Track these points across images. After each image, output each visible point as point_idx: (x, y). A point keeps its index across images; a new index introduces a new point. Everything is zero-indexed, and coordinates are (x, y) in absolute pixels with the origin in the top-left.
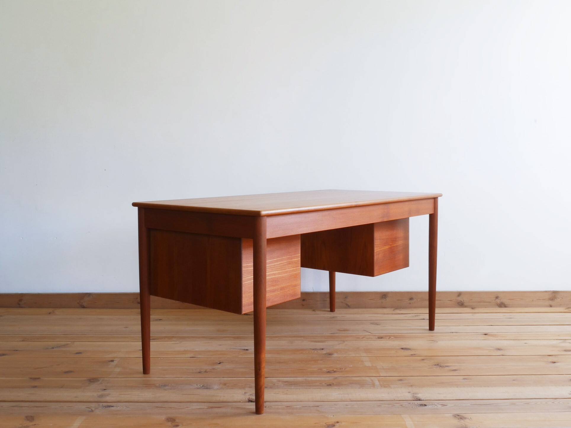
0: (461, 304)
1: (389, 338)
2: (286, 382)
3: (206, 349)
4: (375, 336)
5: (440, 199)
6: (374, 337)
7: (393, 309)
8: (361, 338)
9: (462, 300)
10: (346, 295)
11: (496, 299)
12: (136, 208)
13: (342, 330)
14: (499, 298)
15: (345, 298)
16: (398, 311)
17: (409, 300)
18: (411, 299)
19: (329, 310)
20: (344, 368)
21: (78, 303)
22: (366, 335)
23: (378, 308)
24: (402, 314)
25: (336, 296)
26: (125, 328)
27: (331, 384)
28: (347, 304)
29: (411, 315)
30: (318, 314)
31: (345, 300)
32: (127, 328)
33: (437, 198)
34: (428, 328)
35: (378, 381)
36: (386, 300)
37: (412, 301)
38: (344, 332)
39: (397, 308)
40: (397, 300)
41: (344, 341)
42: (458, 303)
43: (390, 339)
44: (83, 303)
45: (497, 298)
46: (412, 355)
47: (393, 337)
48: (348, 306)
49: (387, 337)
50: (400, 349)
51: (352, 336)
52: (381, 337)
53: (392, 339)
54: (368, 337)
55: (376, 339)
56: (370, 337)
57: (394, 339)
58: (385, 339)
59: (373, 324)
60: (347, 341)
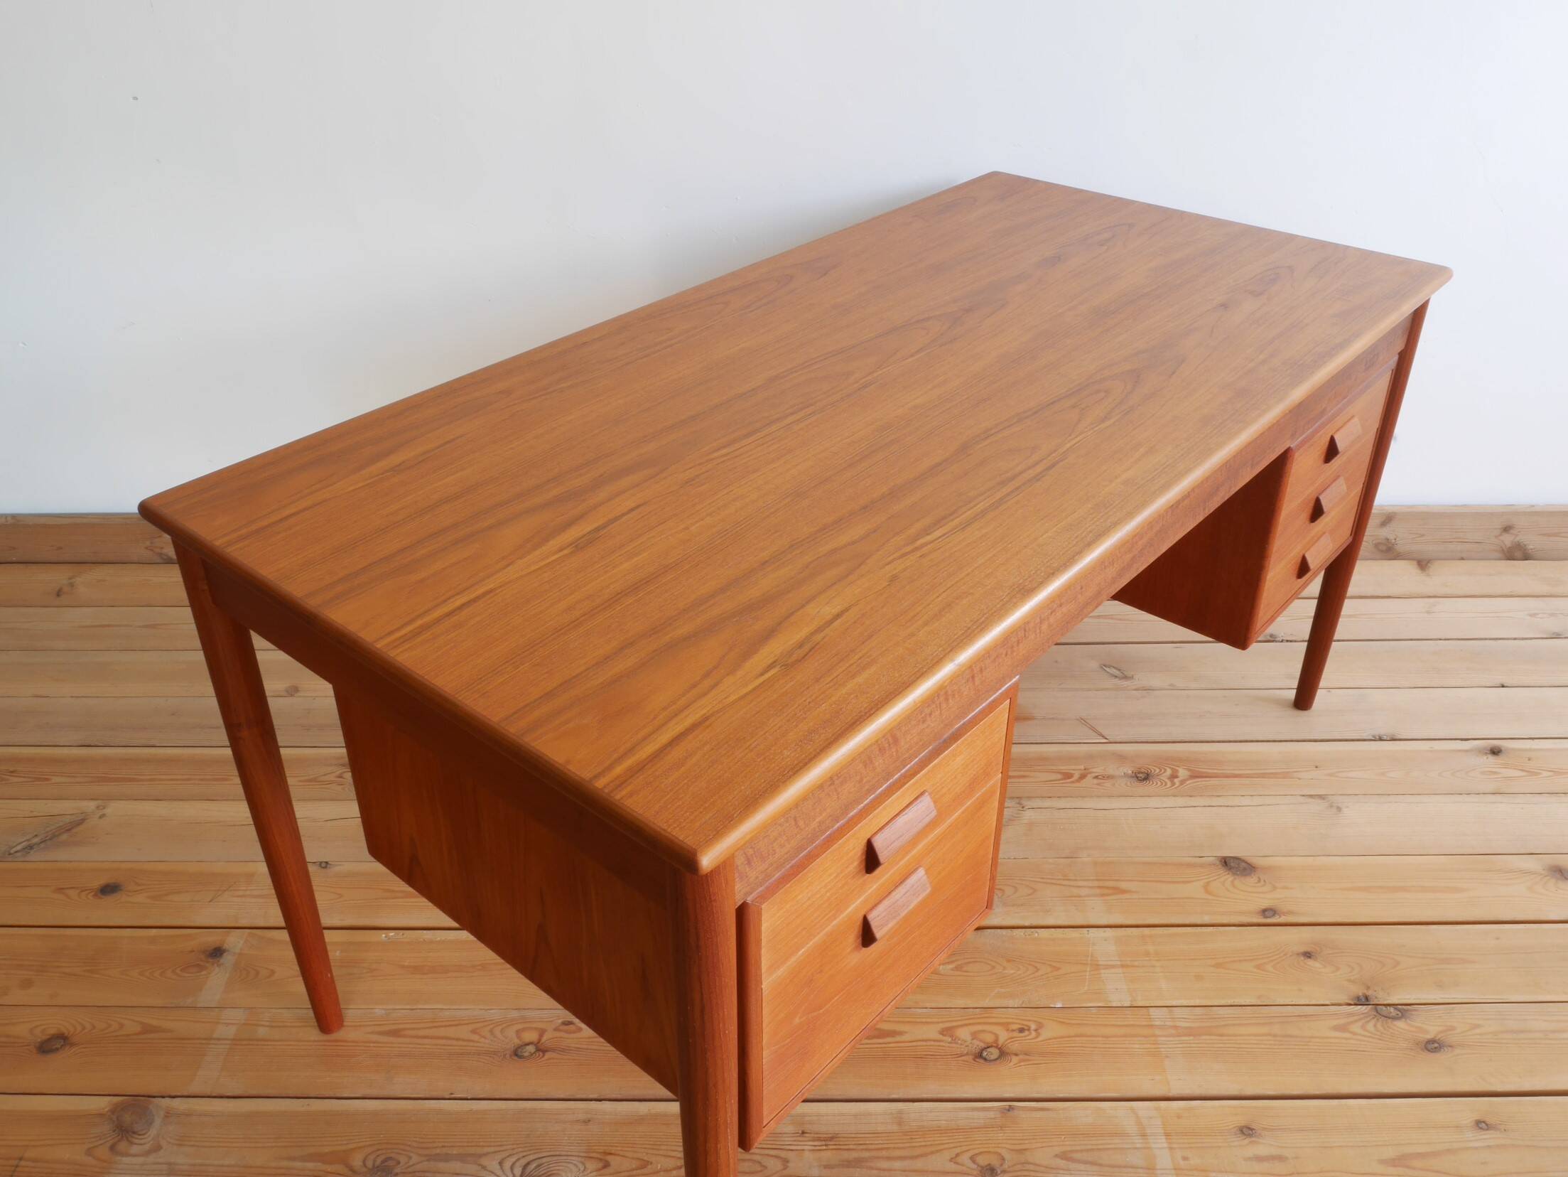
0: (1384, 548)
1: (1173, 776)
2: (829, 1140)
4: (1121, 758)
6: (1121, 770)
8: (1076, 776)
9: (1391, 537)
11: (1500, 535)
14: (1512, 531)
20: (1033, 1027)
22: (1090, 757)
27: (995, 1162)
34: (1292, 694)
35: (1163, 1139)
41: (1020, 801)
43: (1177, 782)
45: (1507, 529)
46: (1269, 918)
47: (1185, 772)
50: (1218, 863)
51: (1043, 759)
52: (1143, 770)
53: (1182, 782)
54: (1098, 770)
55: (1129, 784)
56: (1104, 770)
57: (1188, 782)
58: (1159, 783)
59: (1108, 669)
60: (1029, 798)
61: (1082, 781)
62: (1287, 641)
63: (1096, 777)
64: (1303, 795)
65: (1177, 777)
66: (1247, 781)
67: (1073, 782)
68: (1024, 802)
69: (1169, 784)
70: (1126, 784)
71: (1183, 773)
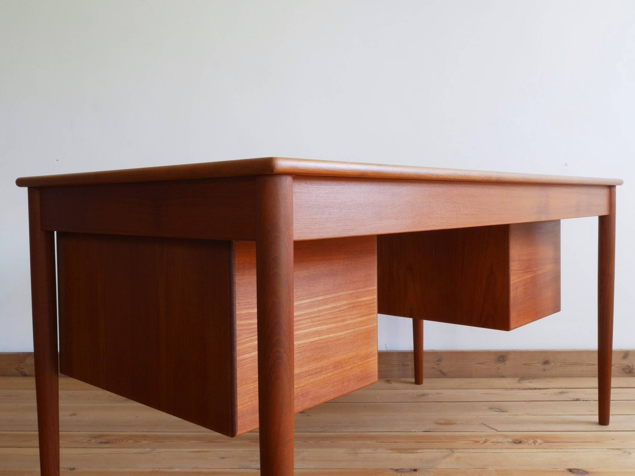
0: (628, 371)
1: (535, 442)
3: (193, 468)
4: (506, 437)
5: (618, 189)
6: (506, 440)
7: (516, 380)
8: (482, 442)
9: (630, 365)
10: (439, 356)
12: (25, 190)
13: (442, 422)
15: (438, 361)
16: (526, 384)
17: (542, 365)
18: (546, 362)
19: (413, 380)
21: (15, 368)
22: (488, 436)
23: (491, 376)
24: (536, 389)
25: (425, 358)
26: (70, 415)
28: (441, 372)
29: (551, 391)
30: (396, 389)
31: (437, 364)
32: (75, 415)
33: (614, 186)
34: (595, 419)
36: (505, 364)
37: (547, 367)
38: (446, 428)
39: (523, 378)
40: (524, 364)
41: (452, 450)
42: (624, 369)
43: (537, 444)
44: (23, 368)
47: (542, 441)
48: (443, 375)
49: (530, 440)
50: (566, 470)
51: (463, 436)
52: (518, 440)
53: (540, 444)
54: (495, 440)
55: (511, 444)
56: (497, 440)
57: (543, 444)
58: (527, 444)
59: (493, 409)
60: (457, 449)
61: (485, 444)
62: (586, 401)
63: (493, 442)
64: (608, 449)
65: (537, 442)
66: (576, 444)
67: (480, 444)
68: (454, 450)
69: (533, 445)
70: (510, 445)
71: (539, 441)
